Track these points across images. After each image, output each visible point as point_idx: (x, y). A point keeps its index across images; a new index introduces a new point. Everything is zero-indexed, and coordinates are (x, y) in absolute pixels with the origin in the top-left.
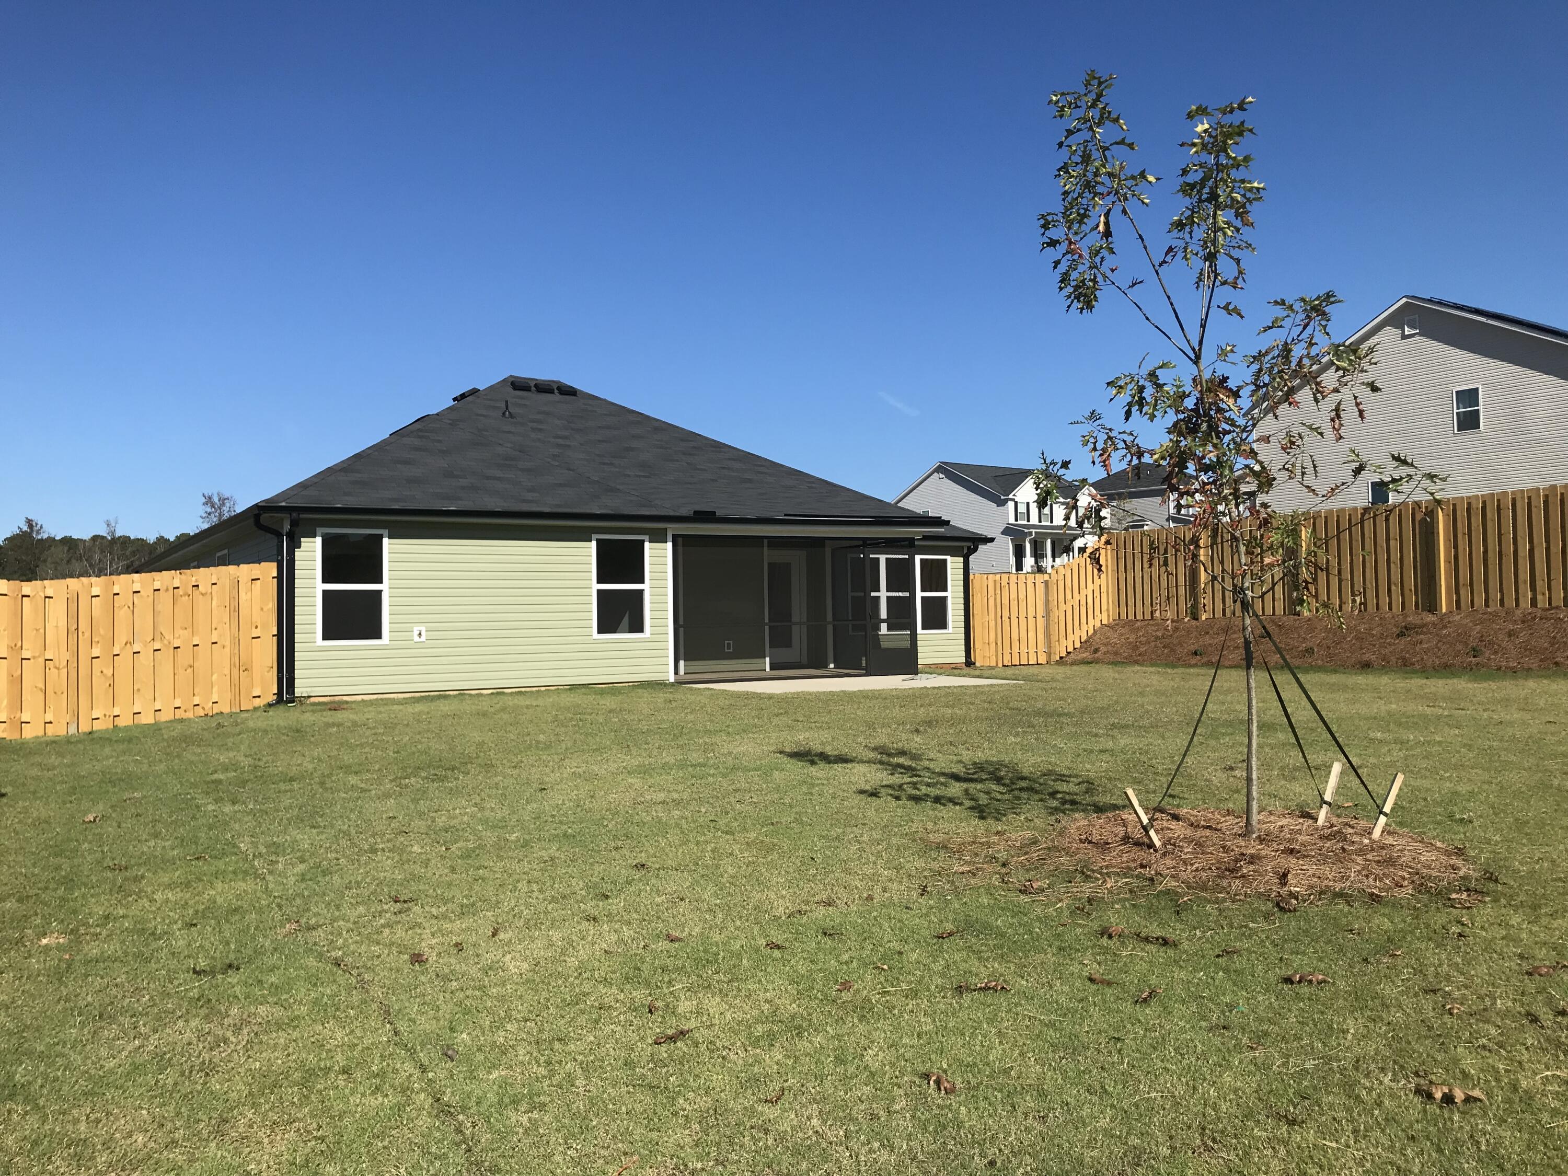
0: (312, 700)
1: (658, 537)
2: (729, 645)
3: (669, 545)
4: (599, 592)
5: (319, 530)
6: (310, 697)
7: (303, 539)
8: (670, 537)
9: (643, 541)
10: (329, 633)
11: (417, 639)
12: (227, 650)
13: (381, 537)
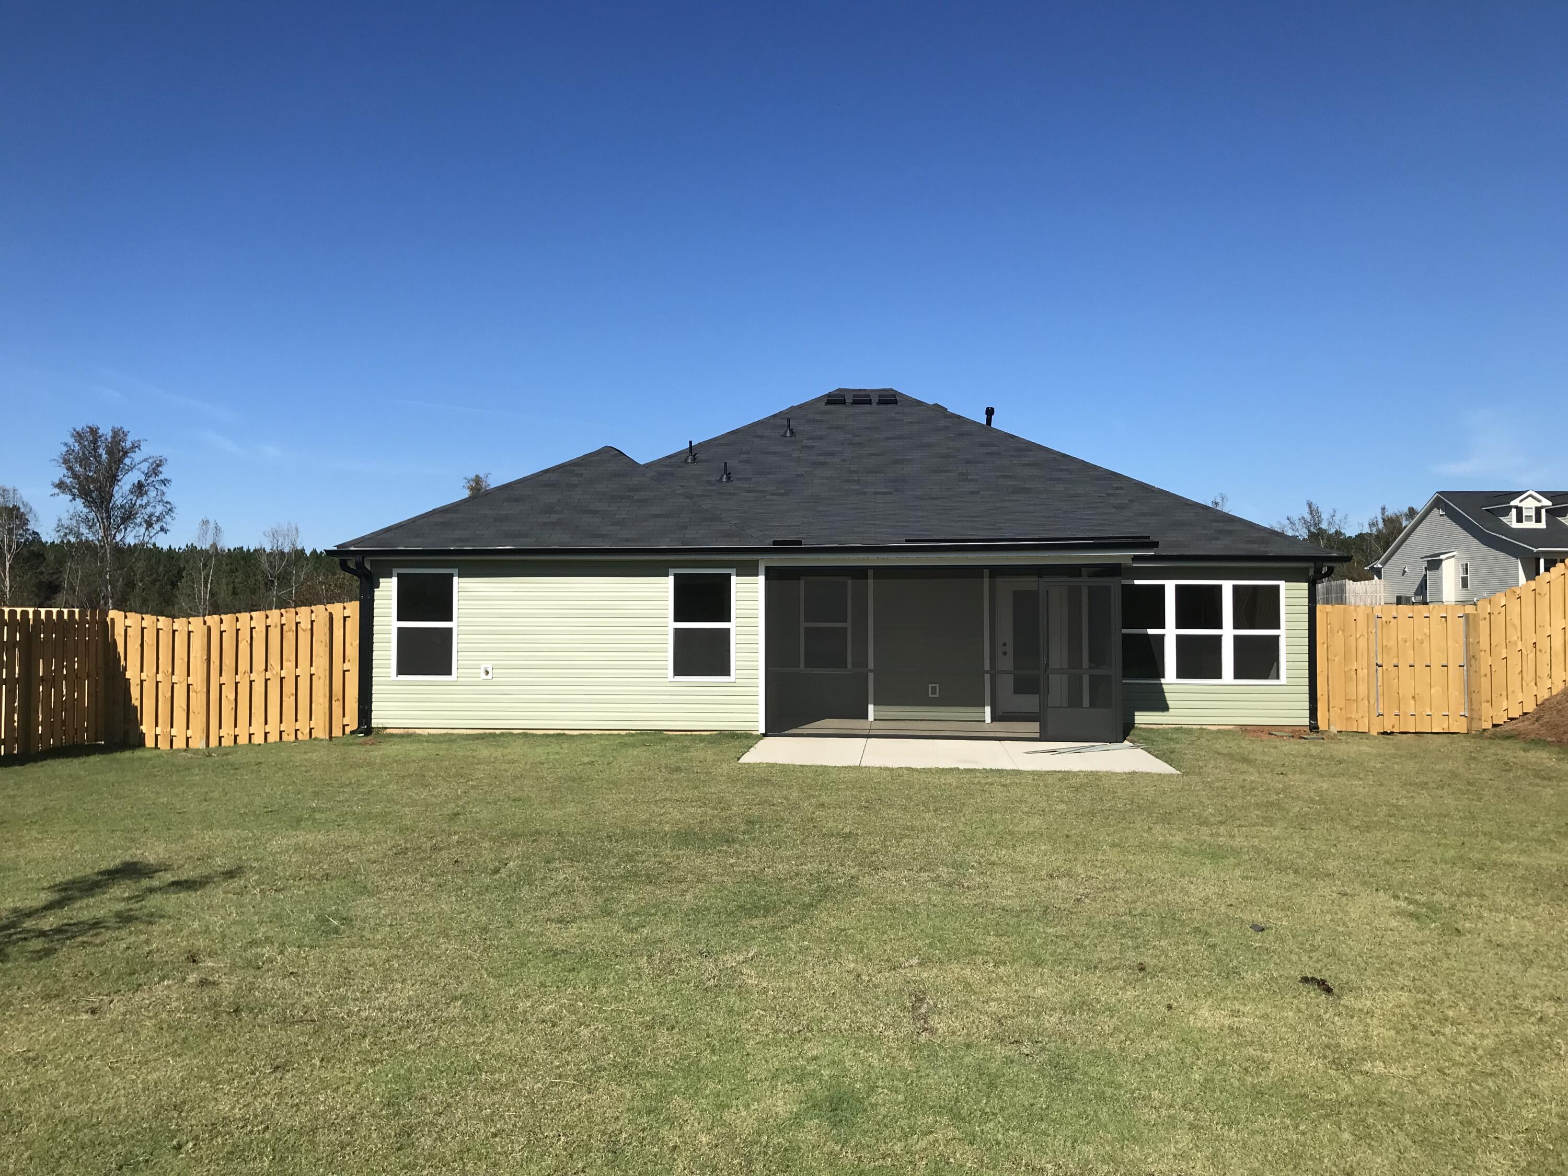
0: (388, 731)
1: (748, 570)
2: (934, 689)
3: (761, 579)
4: (677, 631)
5: (396, 571)
6: (386, 728)
7: (381, 580)
8: (762, 569)
9: (730, 575)
10: (403, 669)
11: (483, 676)
12: (322, 681)
13: (452, 576)
